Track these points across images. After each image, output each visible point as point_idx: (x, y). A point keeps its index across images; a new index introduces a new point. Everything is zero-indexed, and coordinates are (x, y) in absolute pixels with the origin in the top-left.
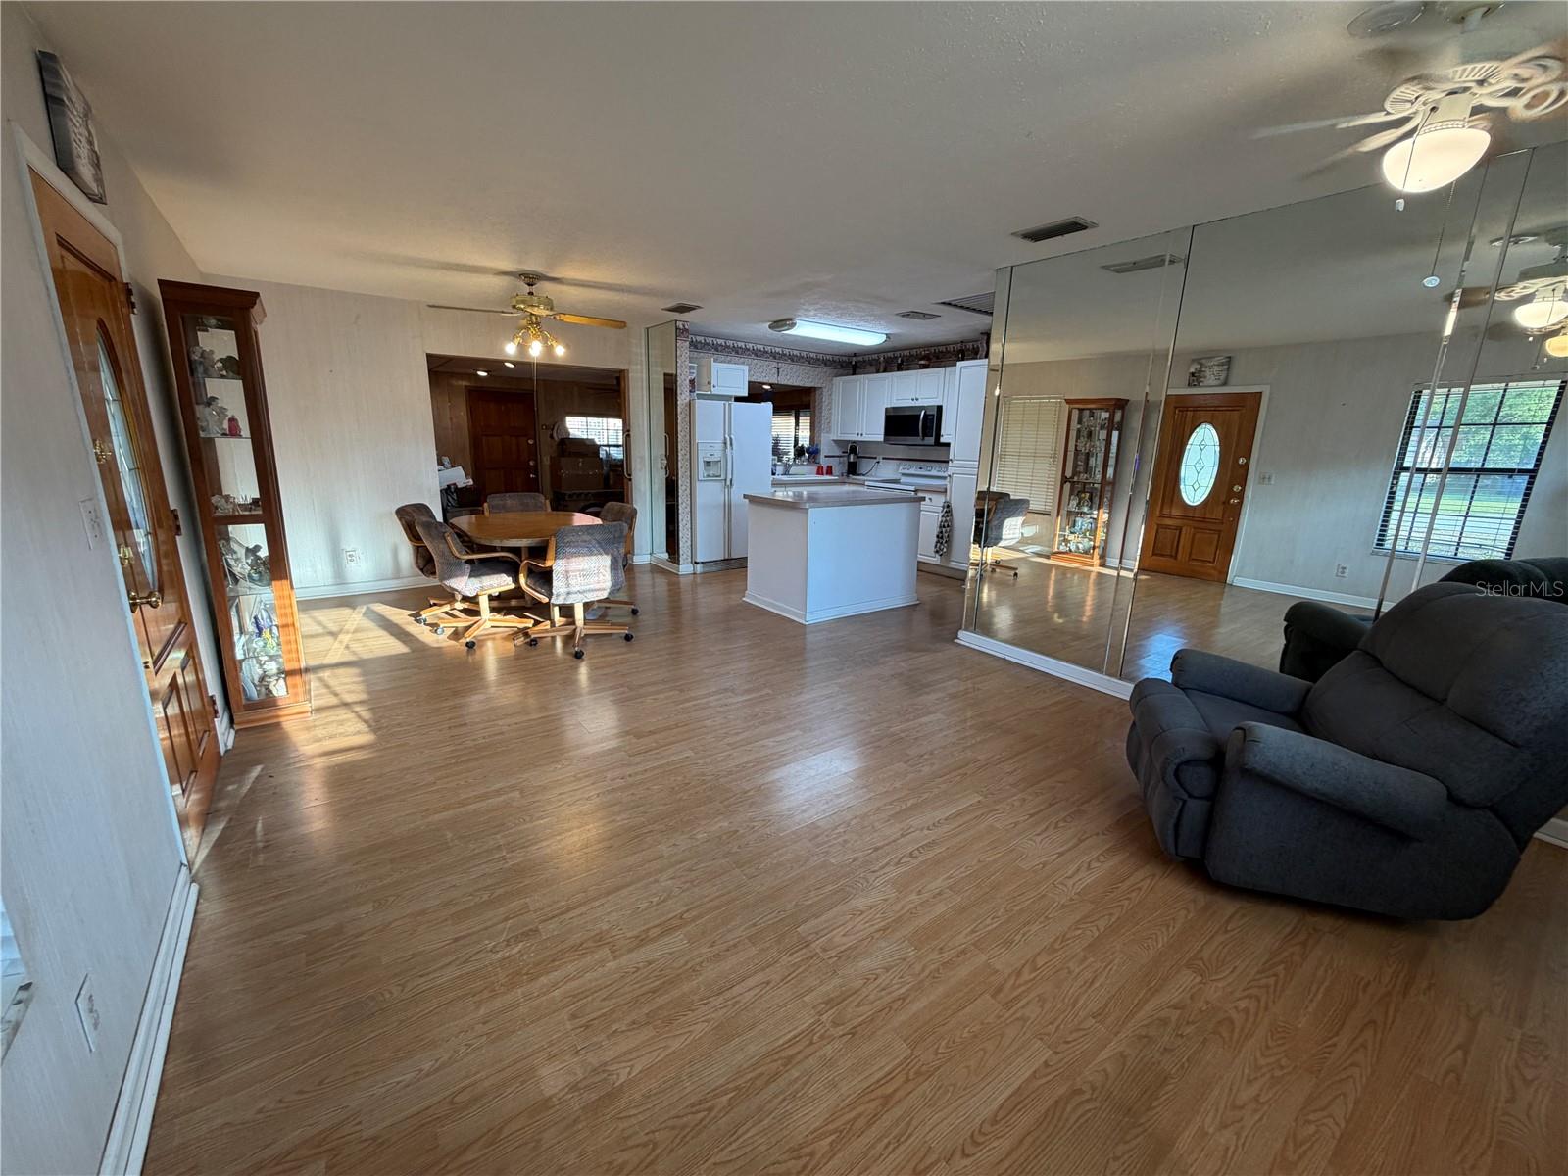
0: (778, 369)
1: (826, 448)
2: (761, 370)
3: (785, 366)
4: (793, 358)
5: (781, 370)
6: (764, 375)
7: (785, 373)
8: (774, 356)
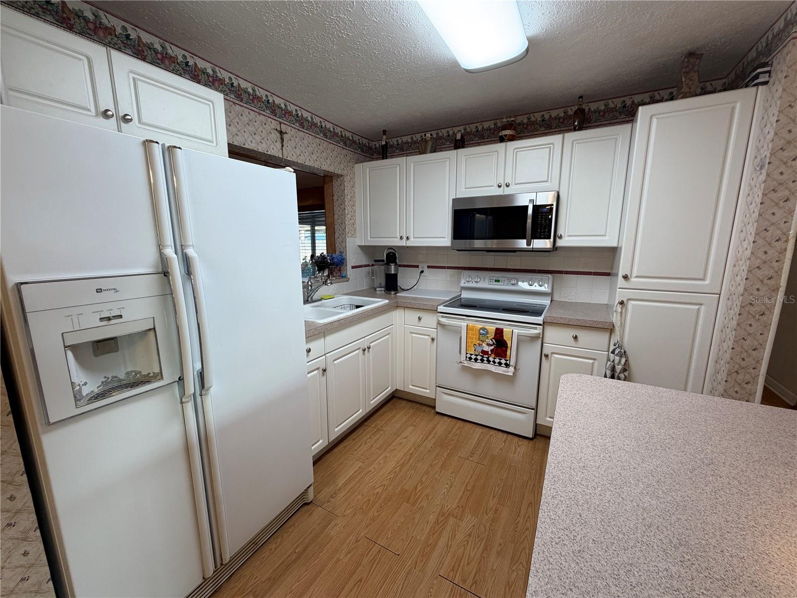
0: (281, 133)
1: (353, 257)
2: (251, 129)
3: (291, 132)
4: (303, 124)
5: (285, 137)
6: (258, 138)
7: (293, 143)
8: (273, 110)
